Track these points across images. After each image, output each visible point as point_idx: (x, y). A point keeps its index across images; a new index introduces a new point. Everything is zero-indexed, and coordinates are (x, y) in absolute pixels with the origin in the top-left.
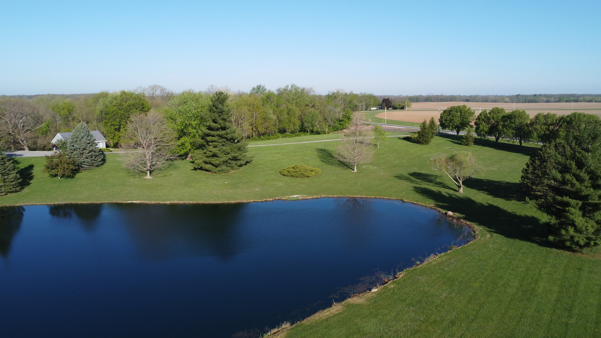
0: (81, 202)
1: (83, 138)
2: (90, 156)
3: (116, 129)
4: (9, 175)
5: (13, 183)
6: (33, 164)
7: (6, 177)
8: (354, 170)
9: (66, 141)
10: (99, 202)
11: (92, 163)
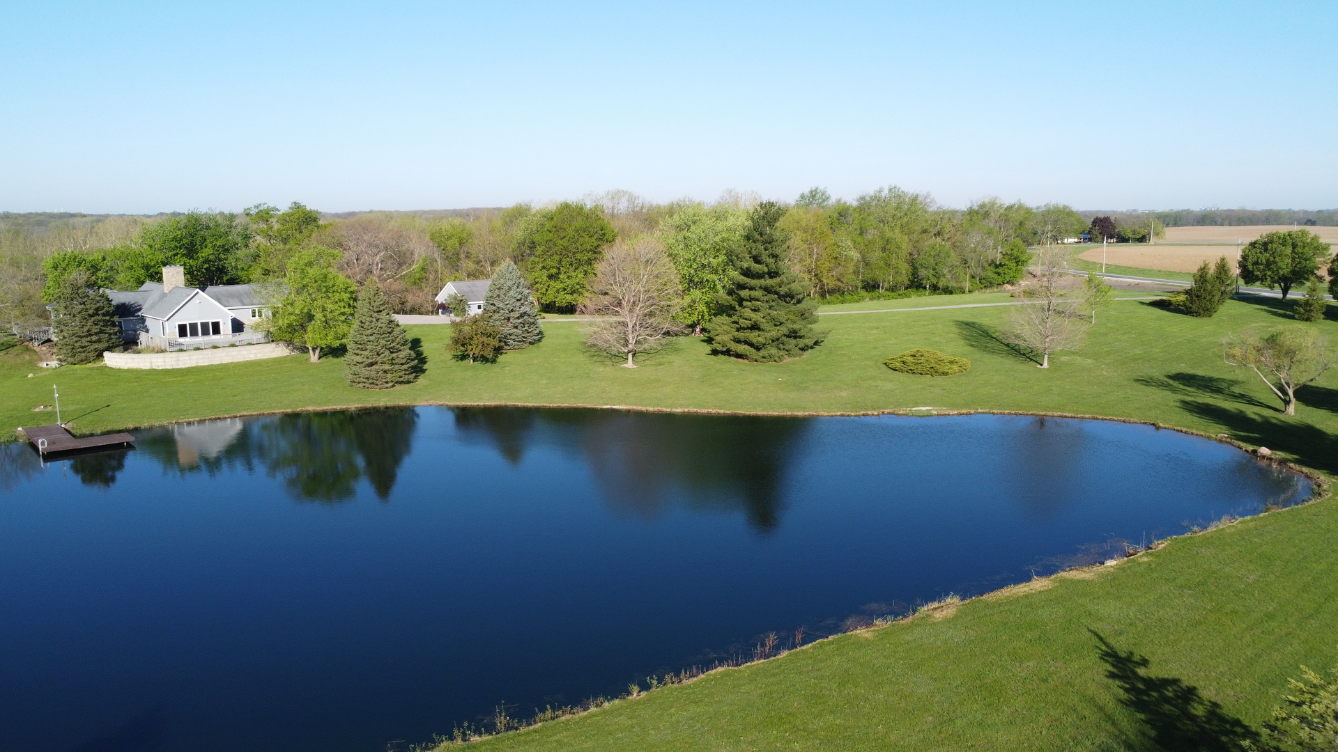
0: (523, 404)
1: (510, 289)
2: (521, 323)
3: (551, 277)
4: (399, 353)
5: (405, 367)
6: (419, 337)
7: (394, 355)
8: (1041, 365)
9: (464, 298)
10: (554, 405)
11: (524, 337)
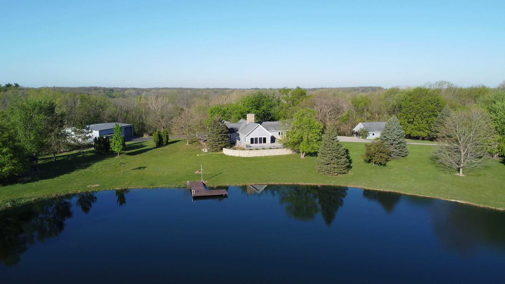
2: (399, 147)
4: (341, 159)
5: (344, 166)
6: (347, 149)
7: (339, 160)
